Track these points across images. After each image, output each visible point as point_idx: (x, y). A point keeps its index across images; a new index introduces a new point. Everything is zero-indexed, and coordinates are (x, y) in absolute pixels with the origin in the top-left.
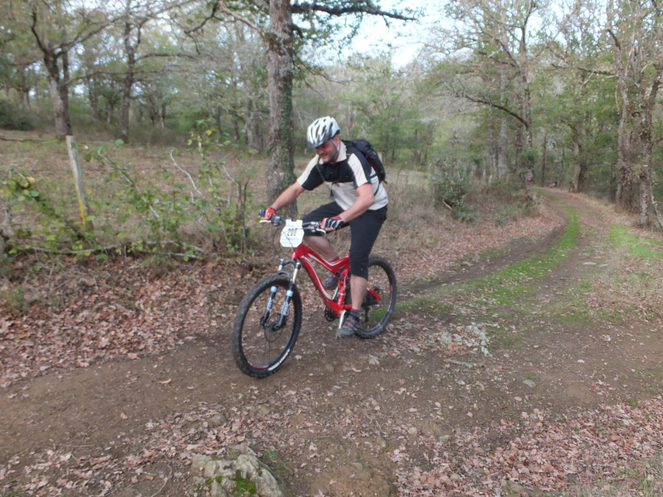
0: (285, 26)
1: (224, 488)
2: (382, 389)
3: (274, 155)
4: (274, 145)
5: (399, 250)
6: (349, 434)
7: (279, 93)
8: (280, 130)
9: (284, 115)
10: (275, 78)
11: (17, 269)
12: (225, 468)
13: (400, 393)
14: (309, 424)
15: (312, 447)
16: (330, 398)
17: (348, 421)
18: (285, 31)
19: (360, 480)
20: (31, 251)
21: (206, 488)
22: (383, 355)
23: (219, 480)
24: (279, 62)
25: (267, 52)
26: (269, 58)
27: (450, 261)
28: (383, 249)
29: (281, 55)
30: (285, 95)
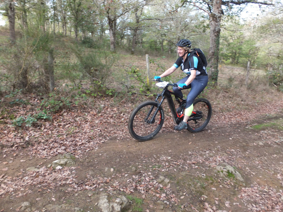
0: (219, 11)
1: (224, 174)
2: (267, 154)
3: (211, 62)
4: (212, 58)
5: (257, 103)
6: (259, 167)
7: (215, 37)
8: (214, 52)
9: (216, 46)
10: (214, 32)
11: (132, 99)
12: (224, 168)
13: (274, 156)
14: (243, 161)
15: (247, 168)
16: (248, 154)
17: (257, 162)
18: (219, 13)
19: (269, 181)
20: (135, 94)
21: (218, 173)
22: (263, 142)
23: (222, 172)
24: (216, 25)
25: (211, 21)
26: (211, 23)
27: (279, 109)
28: (251, 102)
29: (217, 22)
30: (217, 38)
